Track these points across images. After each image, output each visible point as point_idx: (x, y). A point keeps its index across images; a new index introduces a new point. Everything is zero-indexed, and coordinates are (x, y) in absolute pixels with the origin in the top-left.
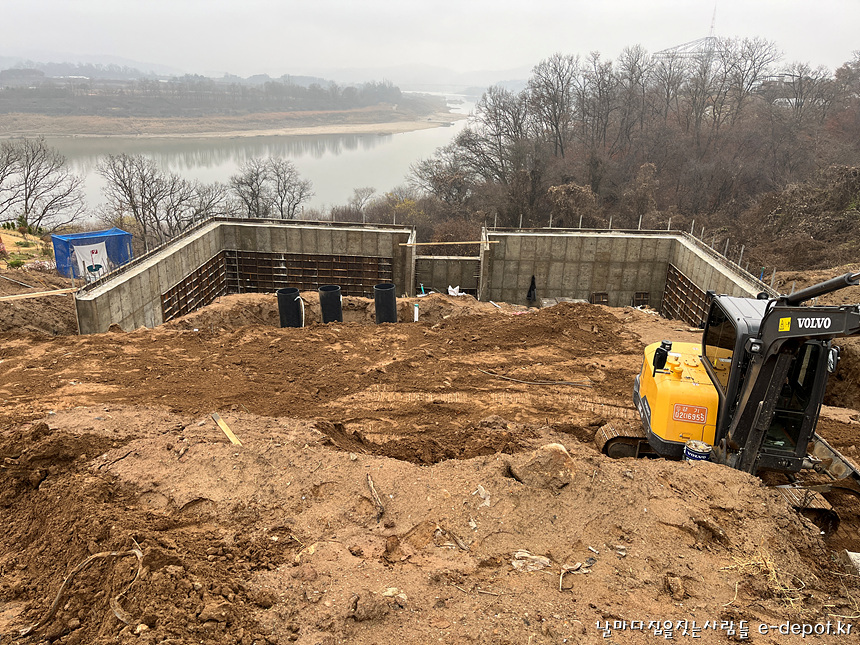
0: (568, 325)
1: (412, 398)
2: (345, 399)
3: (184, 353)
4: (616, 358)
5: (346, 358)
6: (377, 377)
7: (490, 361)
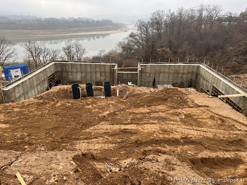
0: (170, 97)
1: (116, 127)
2: (92, 128)
3: (36, 110)
4: (187, 109)
5: (93, 111)
6: (104, 119)
7: (143, 111)
